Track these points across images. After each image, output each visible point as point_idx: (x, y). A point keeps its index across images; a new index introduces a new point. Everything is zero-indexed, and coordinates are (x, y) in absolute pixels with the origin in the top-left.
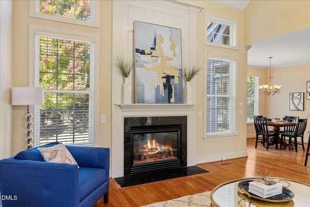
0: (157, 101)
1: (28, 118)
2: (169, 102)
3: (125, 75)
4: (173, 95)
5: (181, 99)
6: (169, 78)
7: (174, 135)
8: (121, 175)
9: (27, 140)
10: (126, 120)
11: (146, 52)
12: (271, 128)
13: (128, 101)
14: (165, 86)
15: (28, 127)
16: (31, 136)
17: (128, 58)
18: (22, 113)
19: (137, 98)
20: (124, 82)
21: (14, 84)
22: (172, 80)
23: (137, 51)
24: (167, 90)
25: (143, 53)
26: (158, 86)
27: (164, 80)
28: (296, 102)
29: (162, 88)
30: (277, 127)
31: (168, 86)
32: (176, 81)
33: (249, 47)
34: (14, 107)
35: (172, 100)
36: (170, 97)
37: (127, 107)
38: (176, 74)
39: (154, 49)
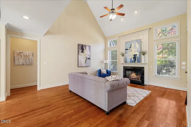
0: (131, 62)
2: (135, 62)
4: (136, 60)
10: (124, 67)
20: (123, 57)
24: (134, 59)
25: (127, 50)
26: (131, 58)
27: (134, 56)
32: (138, 56)
39: (130, 48)
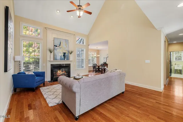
0: (61, 60)
1: (20, 64)
2: (65, 60)
3: (51, 52)
5: (68, 59)
6: (64, 53)
7: (67, 69)
8: (50, 80)
9: (19, 70)
10: (51, 65)
11: (58, 46)
12: (97, 67)
13: (52, 59)
14: (63, 55)
15: (20, 67)
16: (21, 69)
17: (52, 47)
18: (18, 63)
19: (55, 59)
20: (51, 54)
21: (15, 55)
22: (65, 54)
23: (55, 46)
24: (64, 57)
26: (61, 55)
27: (63, 54)
28: (105, 60)
29: (62, 56)
30: (99, 66)
31: (64, 55)
32: (67, 54)
33: (89, 45)
34: (15, 61)
35: (66, 59)
36: (65, 58)
37: (52, 61)
38: (67, 52)
39: (60, 45)
